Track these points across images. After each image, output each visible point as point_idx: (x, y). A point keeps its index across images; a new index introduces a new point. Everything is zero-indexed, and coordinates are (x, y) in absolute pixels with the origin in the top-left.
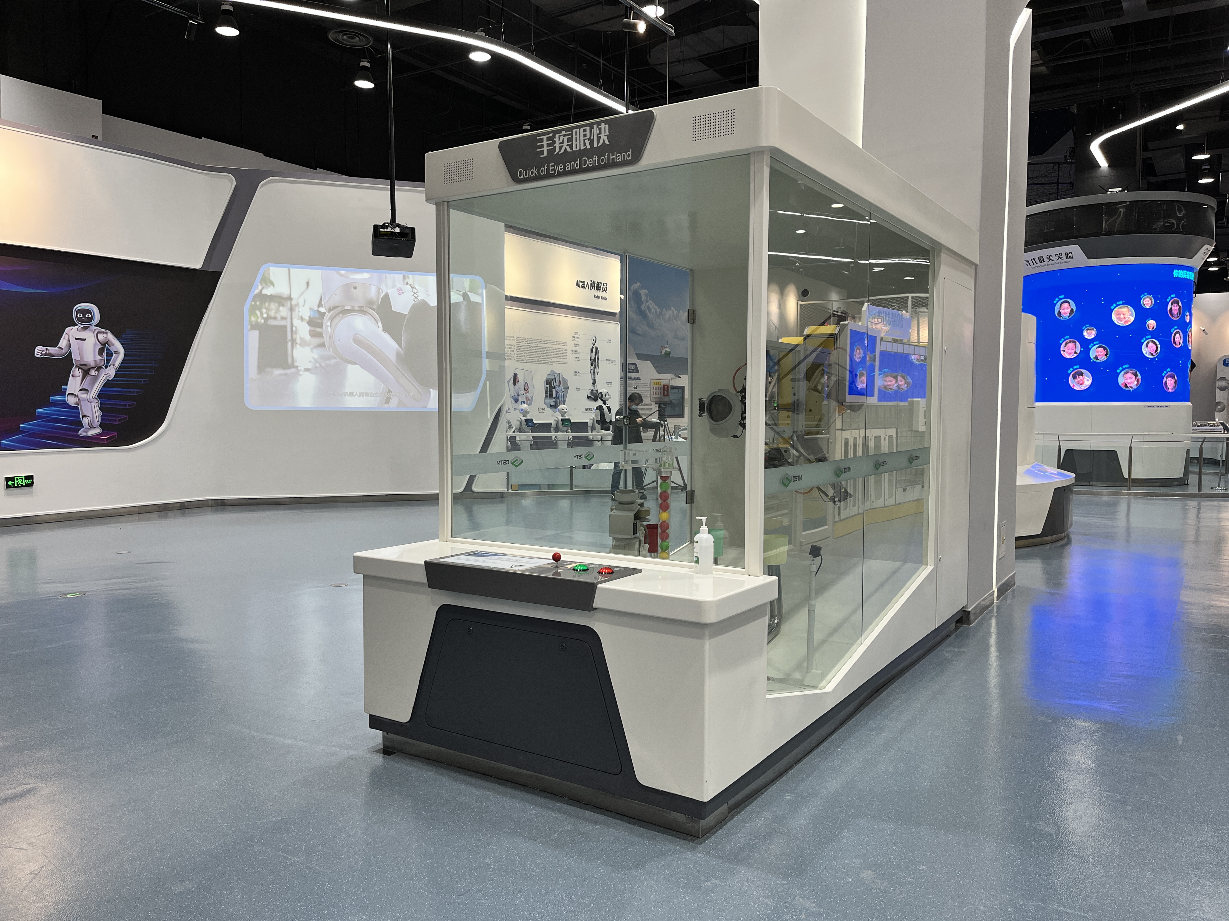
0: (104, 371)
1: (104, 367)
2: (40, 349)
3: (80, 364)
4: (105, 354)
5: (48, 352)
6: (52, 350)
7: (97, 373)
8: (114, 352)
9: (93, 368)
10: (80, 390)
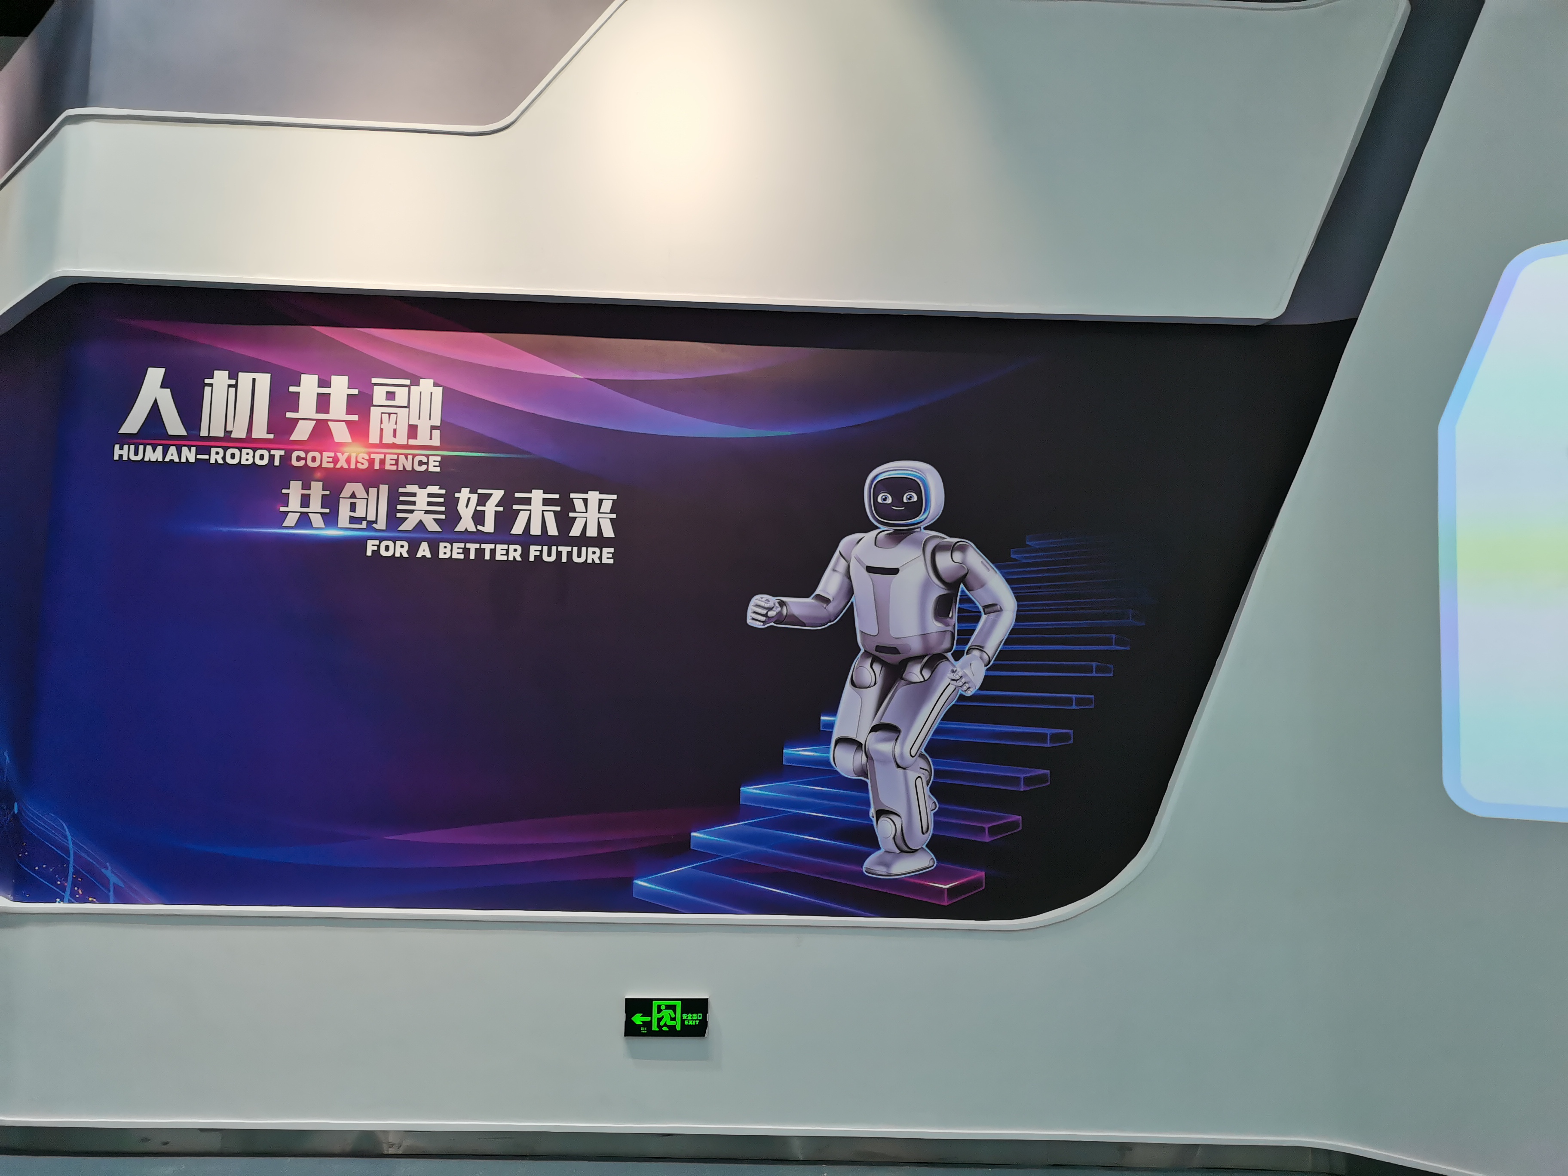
0: (951, 668)
1: (949, 655)
2: (763, 604)
3: (879, 648)
4: (954, 615)
5: (785, 612)
6: (798, 606)
7: (927, 674)
8: (985, 607)
9: (917, 658)
10: (875, 729)
